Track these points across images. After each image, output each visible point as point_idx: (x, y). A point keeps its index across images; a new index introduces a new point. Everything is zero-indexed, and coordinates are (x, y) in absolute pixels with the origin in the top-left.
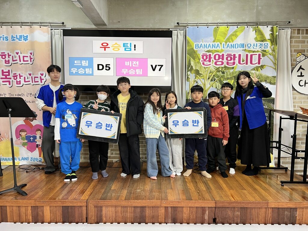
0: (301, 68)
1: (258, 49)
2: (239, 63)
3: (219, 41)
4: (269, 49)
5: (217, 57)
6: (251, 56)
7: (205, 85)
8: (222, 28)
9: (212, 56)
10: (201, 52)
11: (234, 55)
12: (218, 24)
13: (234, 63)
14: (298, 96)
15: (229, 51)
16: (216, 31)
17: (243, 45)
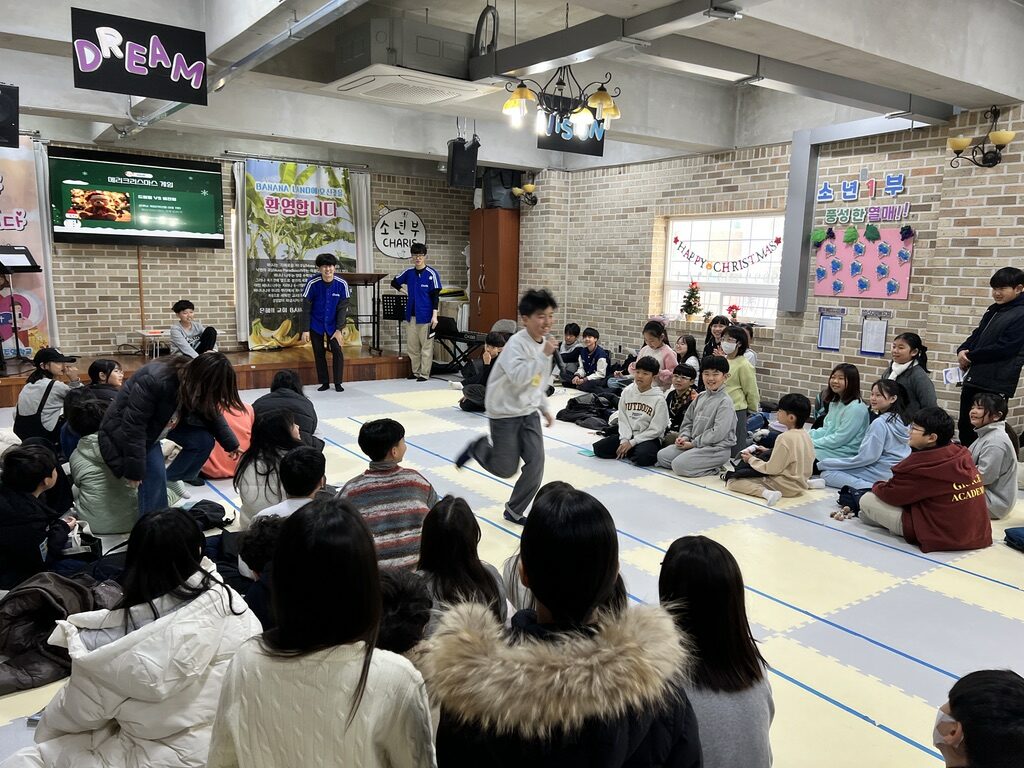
0: (384, 223)
1: (332, 196)
2: (313, 213)
3: (286, 182)
4: (344, 198)
5: (286, 202)
6: (326, 204)
7: (272, 239)
8: (290, 166)
9: (280, 202)
10: (265, 194)
11: (306, 202)
12: (285, 160)
13: (306, 213)
14: (383, 258)
15: (302, 196)
16: (282, 168)
17: (315, 190)
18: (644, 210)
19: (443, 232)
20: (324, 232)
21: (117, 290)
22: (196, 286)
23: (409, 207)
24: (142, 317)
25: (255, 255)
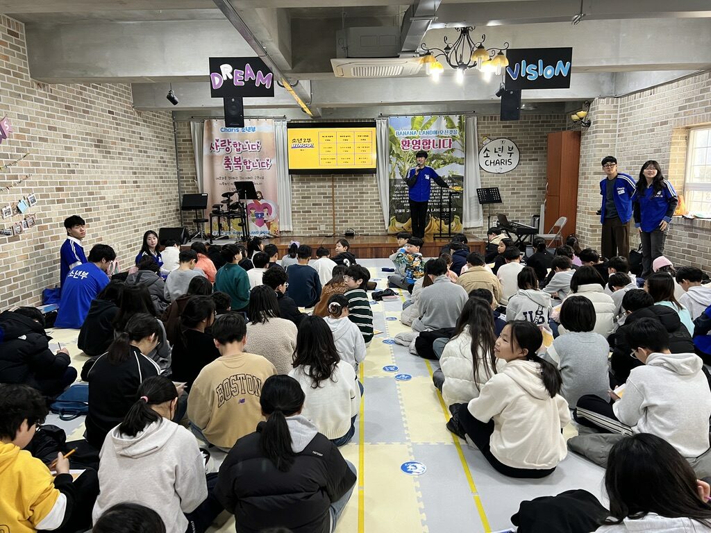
0: (486, 150)
1: (449, 135)
2: (434, 147)
3: (416, 128)
4: (458, 135)
5: (415, 142)
7: (404, 166)
8: (418, 118)
9: (411, 142)
10: (401, 138)
11: (429, 140)
12: (416, 115)
13: (429, 147)
14: (485, 174)
15: (425, 137)
16: (413, 120)
17: (436, 132)
18: (666, 123)
19: (533, 152)
20: (442, 159)
21: (322, 200)
22: (363, 197)
23: (507, 137)
24: (334, 215)
25: (394, 176)
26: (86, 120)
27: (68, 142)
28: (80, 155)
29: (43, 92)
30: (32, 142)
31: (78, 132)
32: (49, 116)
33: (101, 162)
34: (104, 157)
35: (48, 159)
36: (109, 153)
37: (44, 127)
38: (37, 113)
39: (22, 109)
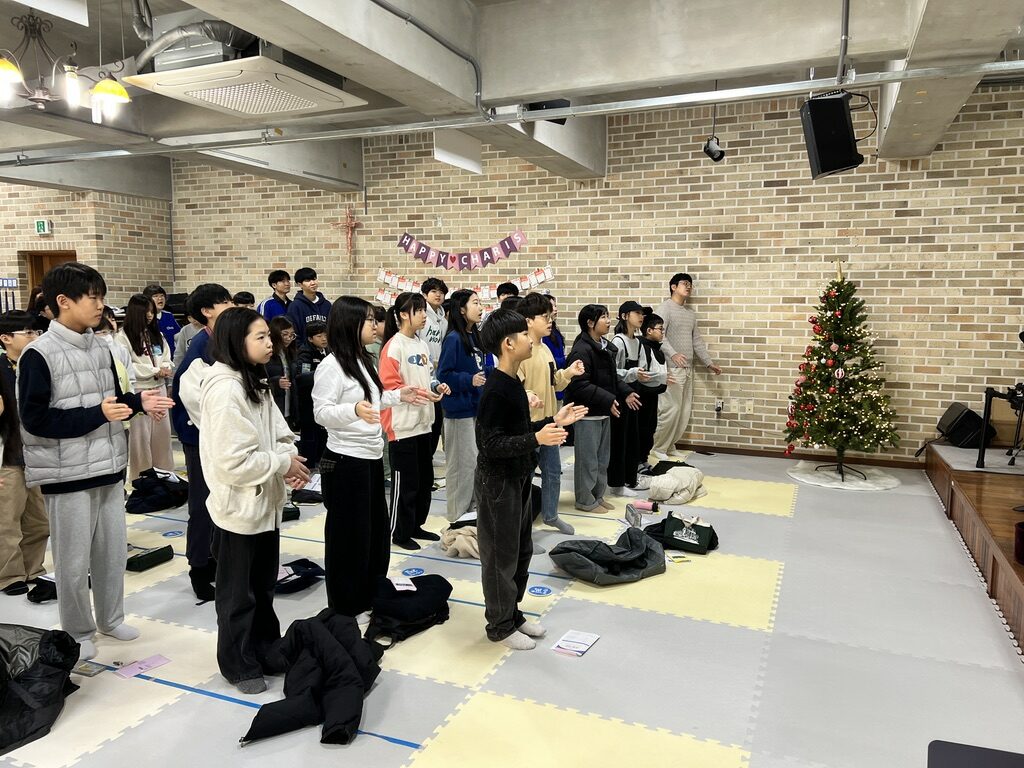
26: (689, 209)
27: (632, 247)
28: (657, 261)
29: (590, 190)
30: (557, 253)
31: (657, 230)
32: (593, 218)
33: (718, 269)
34: (730, 260)
35: (581, 271)
36: (753, 252)
37: (584, 233)
38: (573, 219)
39: (546, 219)
